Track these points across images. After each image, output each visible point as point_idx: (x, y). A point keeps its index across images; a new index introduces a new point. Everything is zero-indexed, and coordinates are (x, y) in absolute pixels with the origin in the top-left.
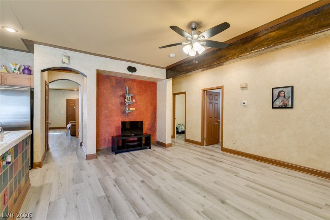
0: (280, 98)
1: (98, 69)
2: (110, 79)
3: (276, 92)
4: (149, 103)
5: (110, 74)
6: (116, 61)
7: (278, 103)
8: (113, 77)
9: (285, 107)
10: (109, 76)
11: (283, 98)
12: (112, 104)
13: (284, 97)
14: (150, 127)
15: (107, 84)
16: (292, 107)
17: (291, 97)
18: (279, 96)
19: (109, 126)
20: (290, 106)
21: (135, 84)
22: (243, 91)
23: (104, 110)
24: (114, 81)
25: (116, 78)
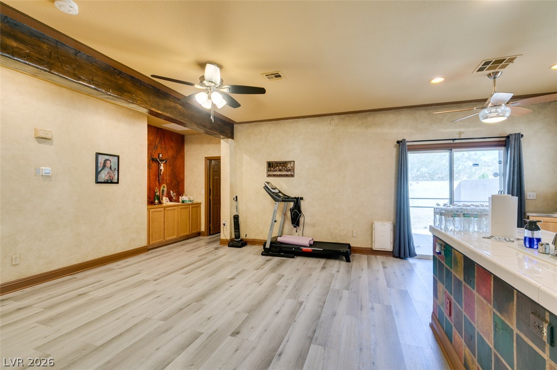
0: (106, 168)
3: (102, 159)
7: (103, 176)
9: (110, 182)
11: (109, 170)
13: (110, 168)
16: (118, 183)
17: (117, 169)
18: (104, 166)
20: (116, 181)
22: (40, 145)
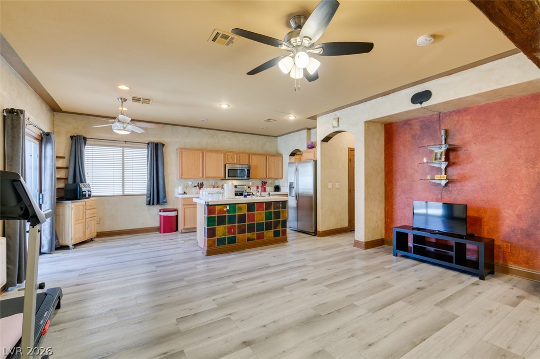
1: (365, 120)
2: (409, 125)
4: (519, 158)
5: (406, 118)
6: (391, 95)
8: (415, 120)
10: (409, 120)
12: (414, 169)
14: (523, 225)
15: (405, 134)
19: (408, 208)
21: (468, 117)
23: (400, 179)
24: (417, 127)
25: (421, 119)
